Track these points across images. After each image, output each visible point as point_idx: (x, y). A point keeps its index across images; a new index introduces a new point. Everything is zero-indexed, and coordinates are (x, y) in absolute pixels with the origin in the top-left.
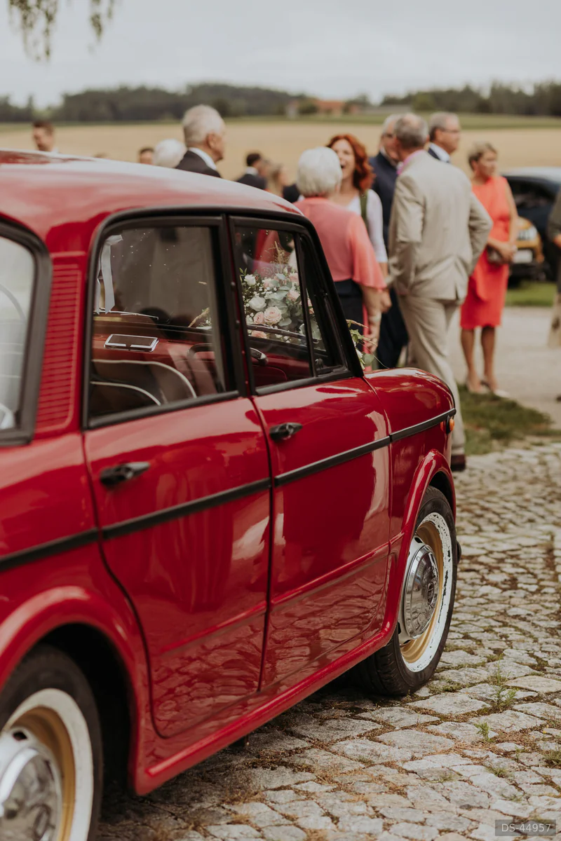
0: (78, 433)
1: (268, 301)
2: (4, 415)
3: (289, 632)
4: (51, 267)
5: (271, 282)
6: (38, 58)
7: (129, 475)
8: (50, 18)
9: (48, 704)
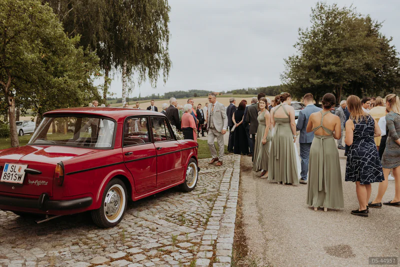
0: (122, 148)
2: (110, 145)
4: (117, 124)
7: (129, 154)
9: (117, 186)
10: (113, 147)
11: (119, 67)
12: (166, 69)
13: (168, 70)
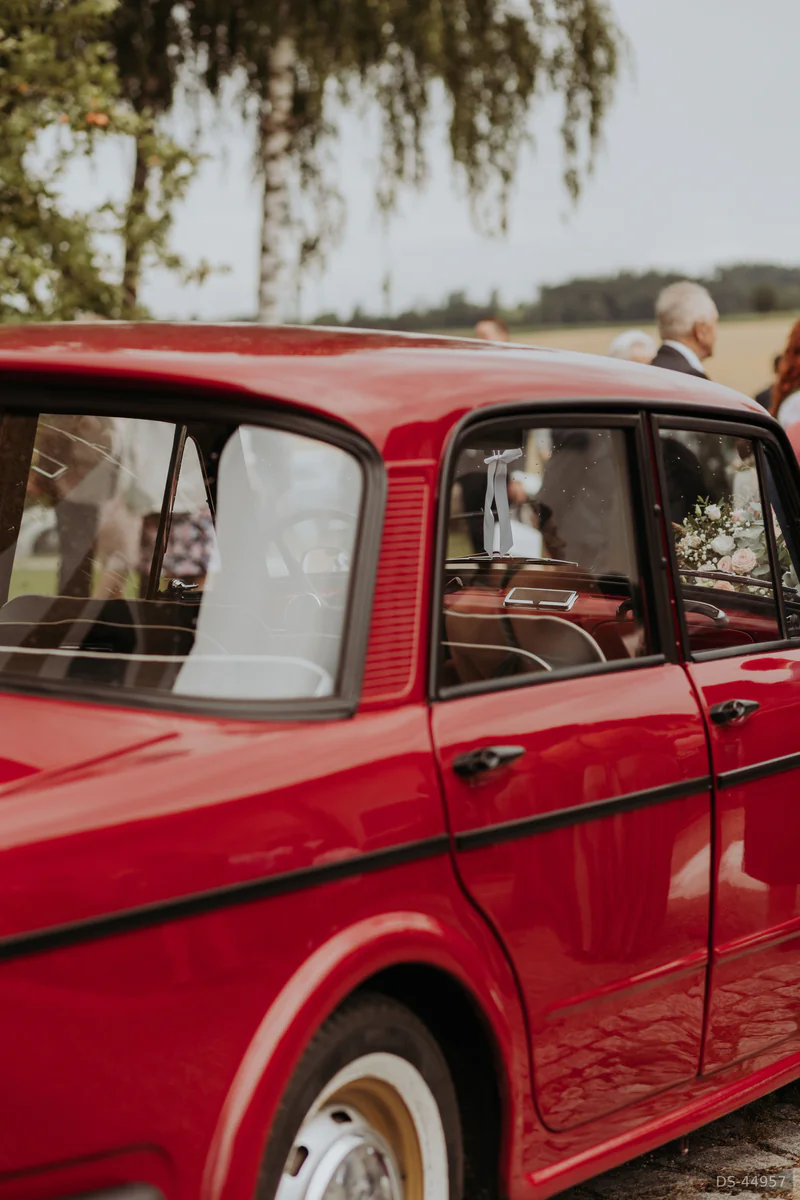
0: (424, 705)
1: (737, 541)
2: (319, 679)
3: (766, 1000)
4: (385, 481)
5: (743, 515)
6: (491, 234)
7: (494, 762)
8: (507, 176)
9: (380, 1075)
10: (350, 702)
11: (235, 81)
12: (583, 98)
13: (595, 106)
